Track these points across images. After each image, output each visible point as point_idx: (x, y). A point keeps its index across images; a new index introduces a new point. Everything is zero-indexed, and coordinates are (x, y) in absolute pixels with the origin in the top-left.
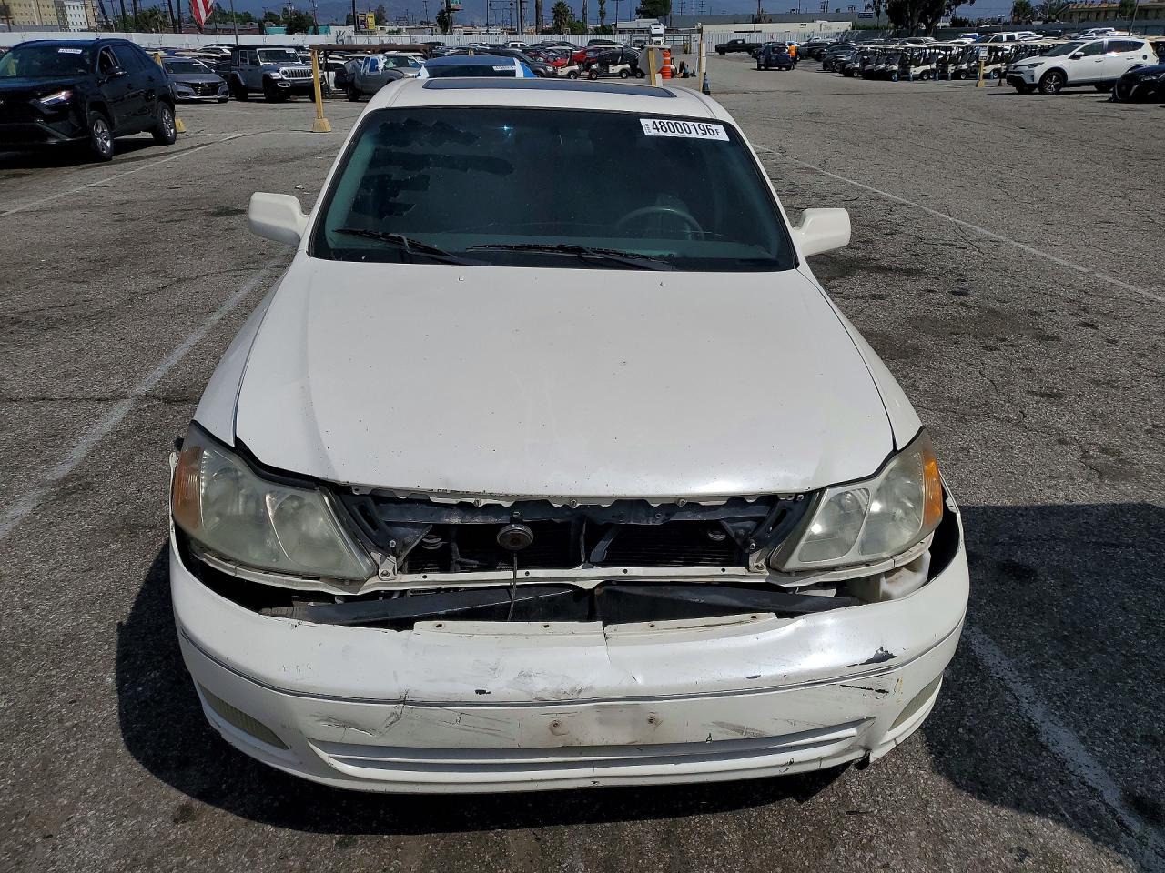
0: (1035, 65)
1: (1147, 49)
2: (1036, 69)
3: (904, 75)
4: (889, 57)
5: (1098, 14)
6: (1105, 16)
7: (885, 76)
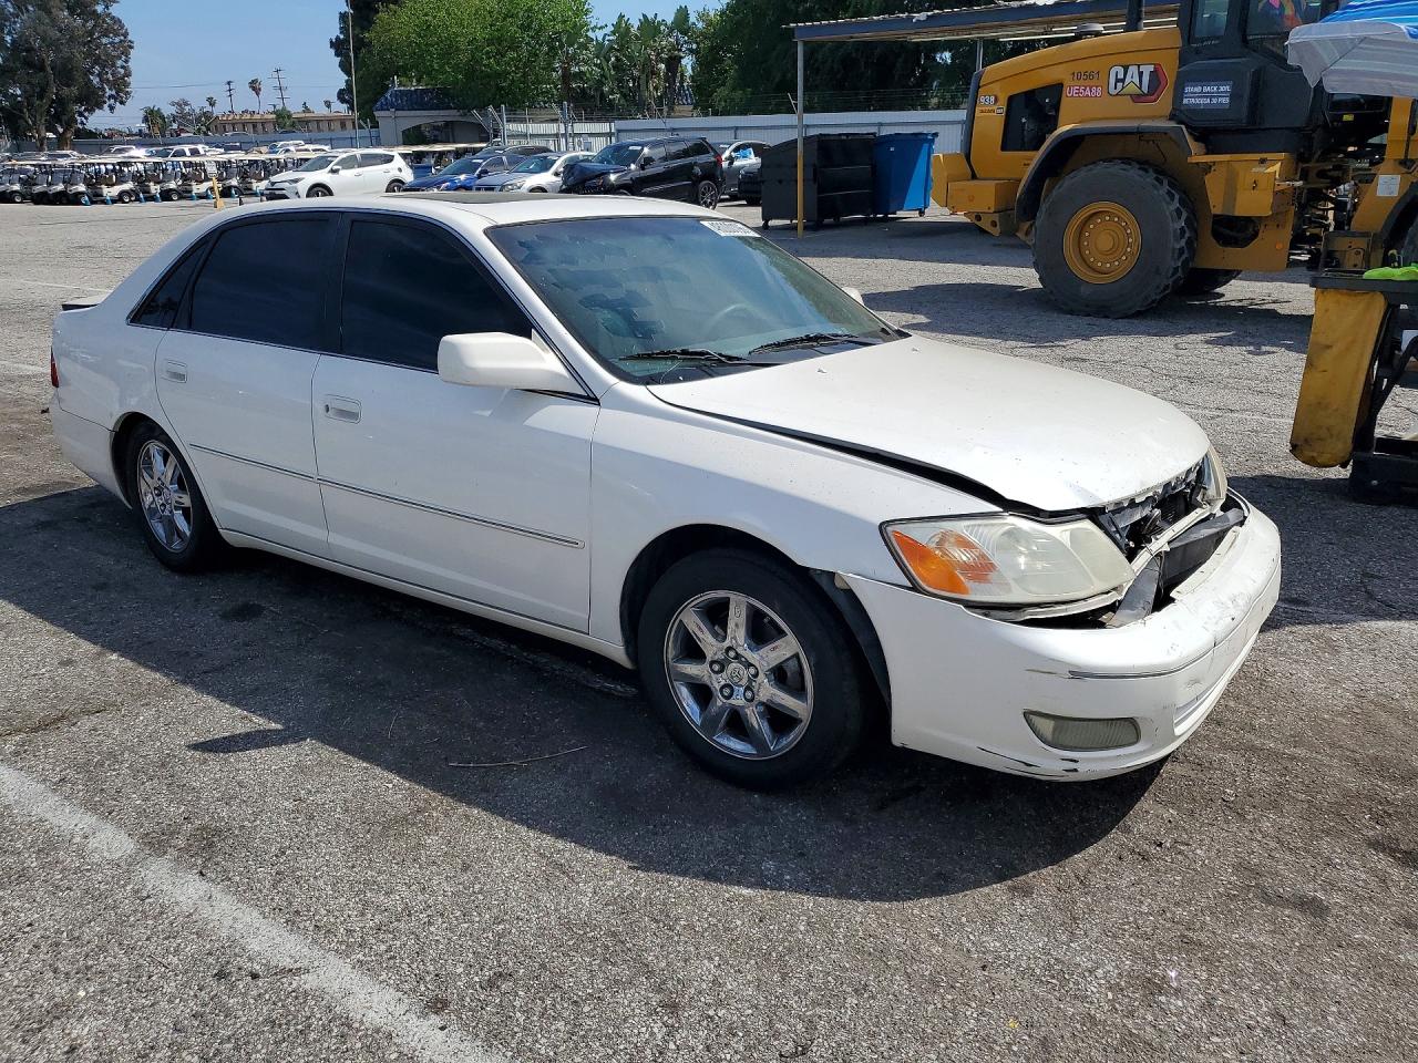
0: (296, 181)
1: (399, 162)
2: (299, 185)
3: (97, 199)
4: (70, 176)
5: (254, 127)
6: (264, 128)
7: (75, 200)
